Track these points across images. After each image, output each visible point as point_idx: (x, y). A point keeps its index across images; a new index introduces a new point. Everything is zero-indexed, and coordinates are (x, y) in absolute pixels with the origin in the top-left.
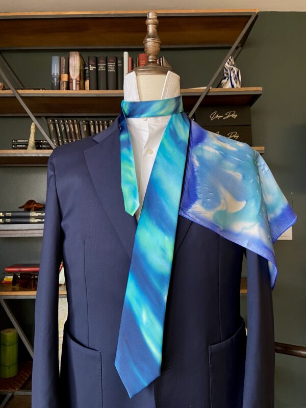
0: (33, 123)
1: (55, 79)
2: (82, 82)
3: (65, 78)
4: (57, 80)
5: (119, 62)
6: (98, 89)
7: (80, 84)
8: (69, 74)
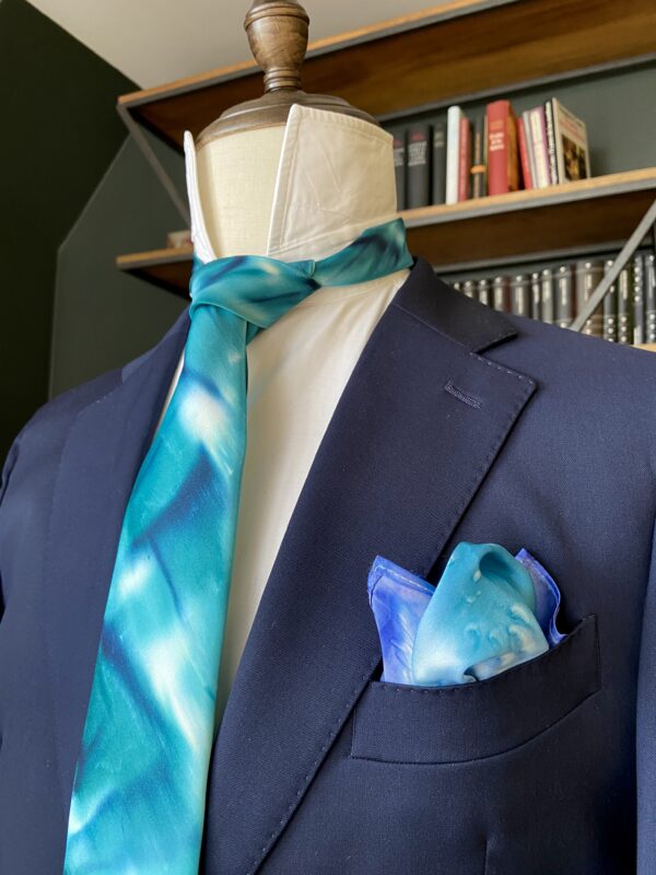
5: (438, 135)
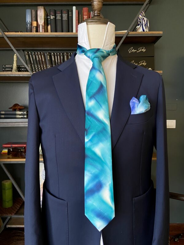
0: (15, 54)
1: (29, 25)
2: (46, 27)
3: (35, 24)
4: (30, 26)
5: (70, 13)
6: (56, 32)
7: (44, 28)
8: (37, 21)
